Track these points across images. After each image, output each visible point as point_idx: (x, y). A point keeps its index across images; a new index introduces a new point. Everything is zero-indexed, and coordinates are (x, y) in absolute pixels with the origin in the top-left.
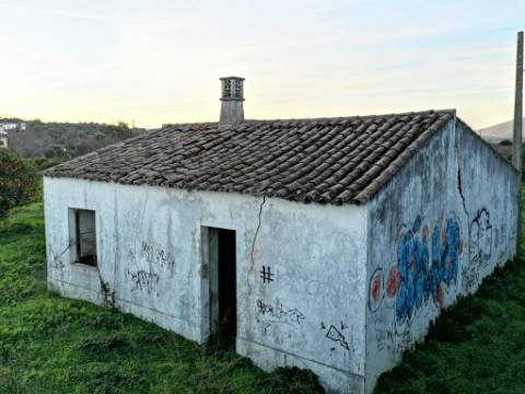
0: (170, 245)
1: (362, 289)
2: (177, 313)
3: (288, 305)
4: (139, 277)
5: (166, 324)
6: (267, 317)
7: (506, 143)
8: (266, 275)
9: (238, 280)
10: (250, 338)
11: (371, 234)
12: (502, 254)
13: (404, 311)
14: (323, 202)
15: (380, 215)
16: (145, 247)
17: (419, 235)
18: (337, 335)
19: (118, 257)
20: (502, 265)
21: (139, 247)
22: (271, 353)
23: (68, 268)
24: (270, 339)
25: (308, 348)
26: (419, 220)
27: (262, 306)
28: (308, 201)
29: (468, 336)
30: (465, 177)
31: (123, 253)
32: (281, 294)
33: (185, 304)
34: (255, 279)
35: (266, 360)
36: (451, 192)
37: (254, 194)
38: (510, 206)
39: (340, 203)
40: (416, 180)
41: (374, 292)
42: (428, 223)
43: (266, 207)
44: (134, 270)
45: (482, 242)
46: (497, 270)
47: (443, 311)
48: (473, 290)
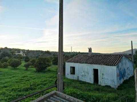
0: (88, 71)
1: (116, 75)
2: (89, 80)
3: (106, 78)
4: (82, 76)
5: (87, 81)
6: (103, 79)
7: (130, 55)
8: (103, 74)
9: (99, 75)
10: (101, 82)
11: (117, 69)
12: (132, 74)
13: (120, 79)
14: (111, 66)
15: (117, 67)
16: (84, 71)
17: (121, 70)
18: (113, 81)
19: (79, 73)
20: (132, 76)
21: (83, 71)
22: (104, 84)
23: (69, 75)
24: (104, 82)
25: (109, 83)
26: (121, 68)
27: (102, 78)
28: (108, 65)
29: (128, 83)
30: (126, 63)
31: (80, 72)
32: (105, 76)
33: (90, 79)
34: (101, 75)
35: (103, 85)
36: (124, 65)
37: (101, 65)
38: (132, 67)
39: (113, 66)
40: (120, 63)
41: (117, 76)
42: (122, 69)
43: (103, 66)
44: (82, 74)
45: (129, 72)
46: (131, 77)
47: (124, 81)
48: (128, 79)
